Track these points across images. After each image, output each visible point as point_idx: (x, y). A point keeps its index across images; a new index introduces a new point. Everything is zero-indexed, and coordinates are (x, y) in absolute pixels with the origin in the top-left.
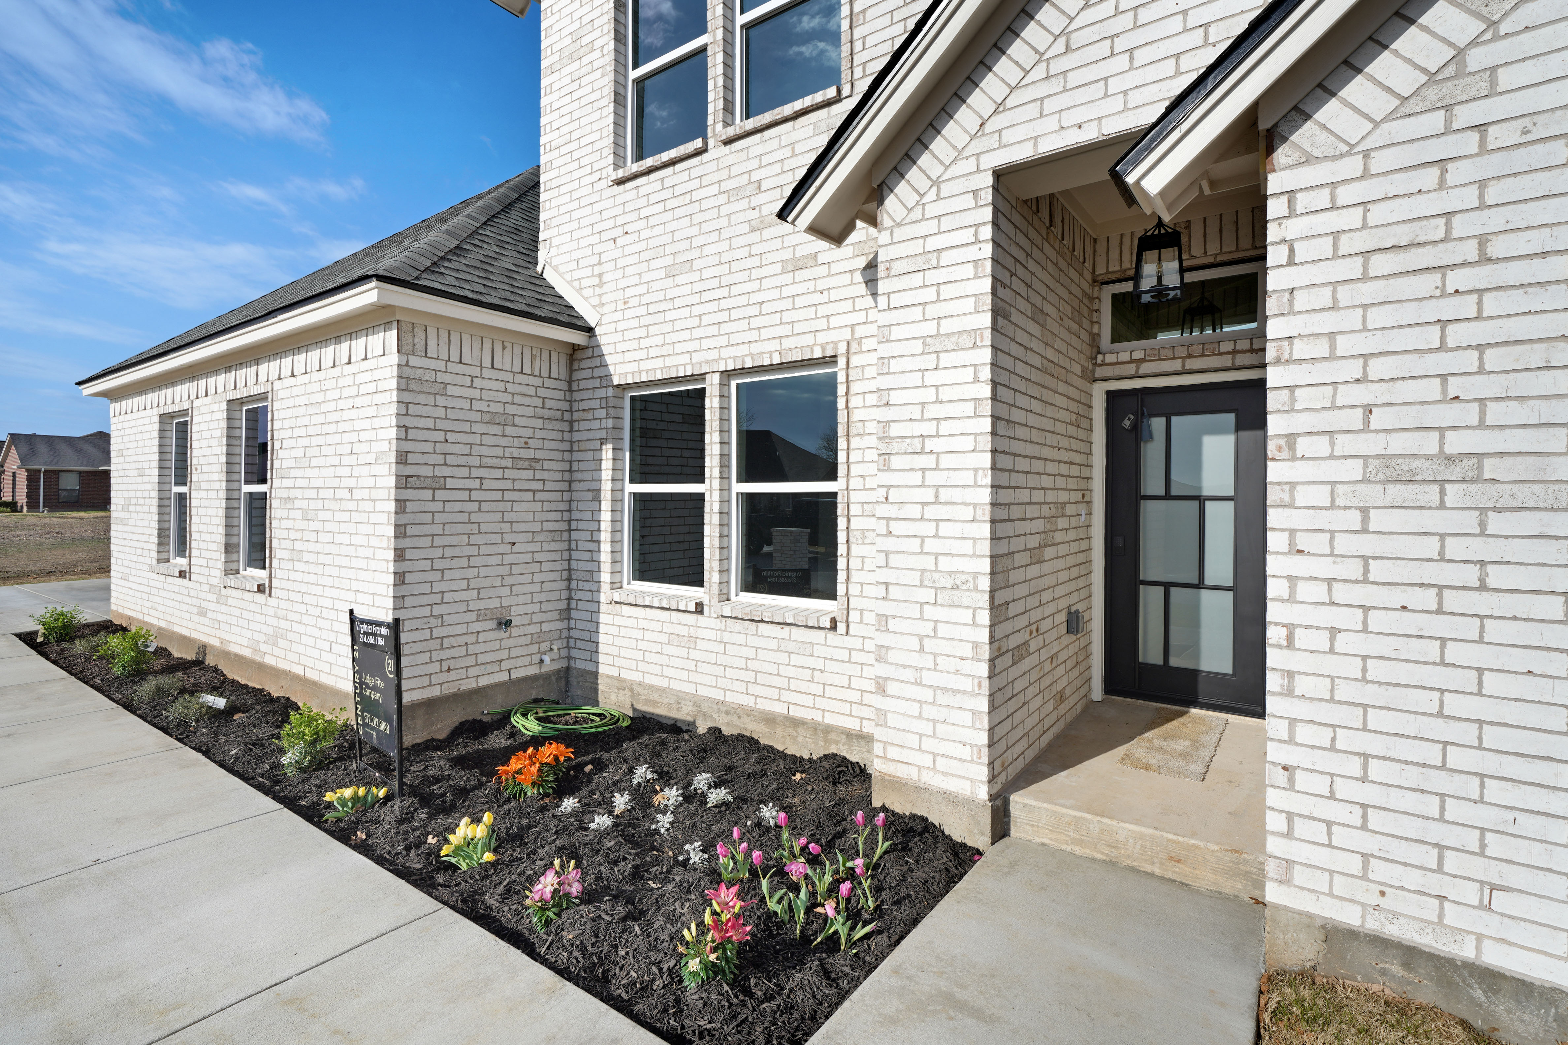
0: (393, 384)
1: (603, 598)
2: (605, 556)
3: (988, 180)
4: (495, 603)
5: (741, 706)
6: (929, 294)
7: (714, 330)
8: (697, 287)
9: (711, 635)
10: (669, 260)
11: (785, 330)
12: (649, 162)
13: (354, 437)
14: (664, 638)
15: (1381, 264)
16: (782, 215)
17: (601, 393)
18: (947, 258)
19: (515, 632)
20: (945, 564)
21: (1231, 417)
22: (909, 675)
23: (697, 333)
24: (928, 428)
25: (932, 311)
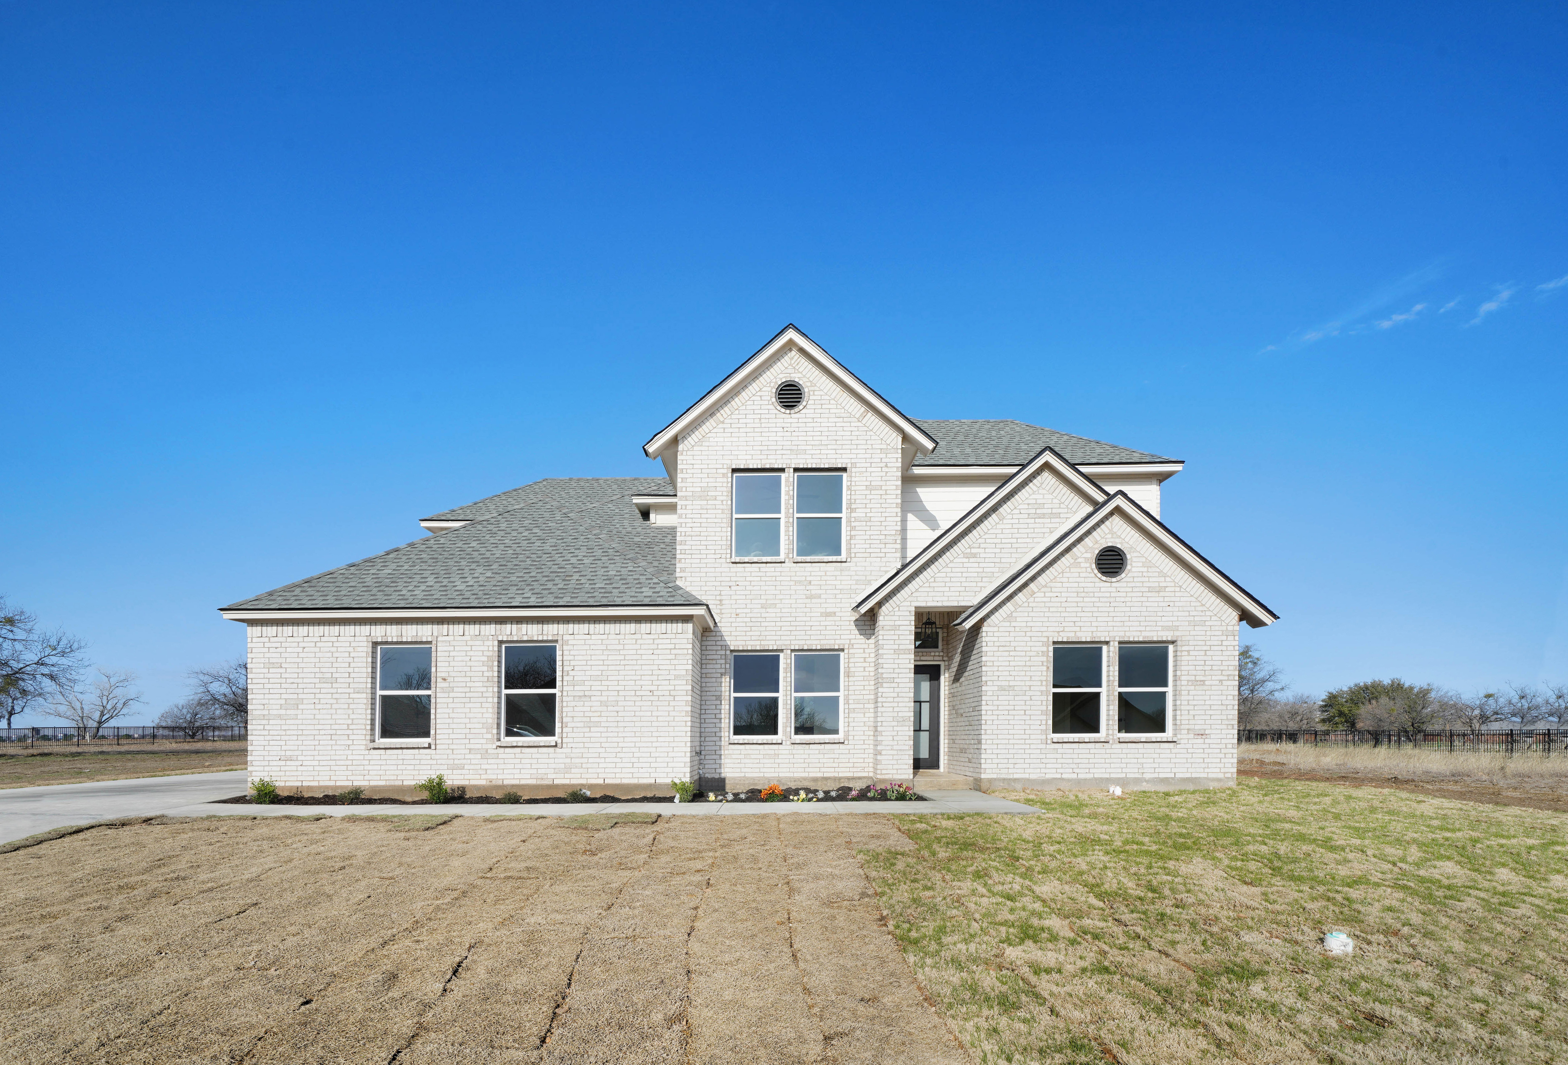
0: (690, 646)
1: (722, 744)
2: (723, 725)
3: (913, 610)
5: (802, 778)
6: (896, 637)
7: (787, 633)
8: (779, 615)
9: (785, 752)
10: (763, 601)
12: (752, 559)
14: (761, 756)
15: (1001, 649)
17: (722, 653)
20: (900, 714)
21: (928, 676)
22: (889, 748)
23: (779, 633)
24: (895, 675)
25: (897, 642)
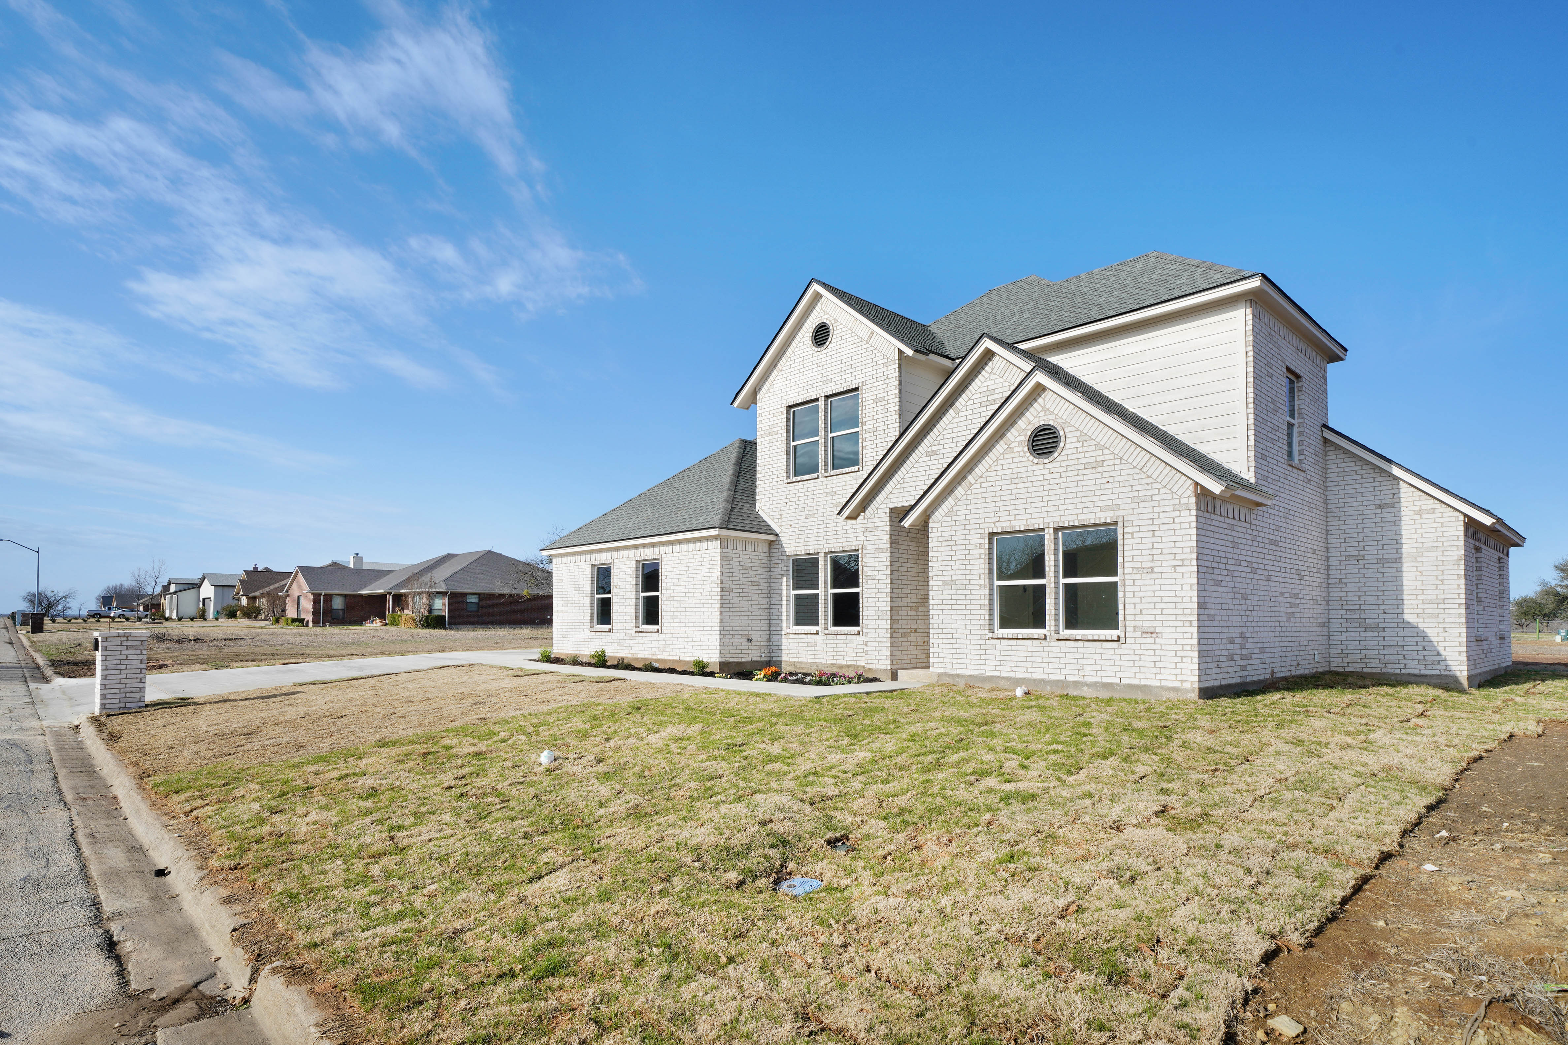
0: (719, 558)
1: (783, 633)
2: (784, 617)
3: (888, 510)
4: (747, 633)
6: (876, 538)
7: (821, 538)
8: (816, 523)
9: (822, 641)
10: (806, 513)
11: (844, 540)
12: (799, 478)
13: (702, 575)
14: (806, 644)
15: (944, 544)
16: (839, 514)
17: (782, 558)
18: (880, 529)
19: (753, 644)
20: (880, 609)
22: (873, 639)
23: (816, 539)
24: (876, 573)
25: (876, 542)
